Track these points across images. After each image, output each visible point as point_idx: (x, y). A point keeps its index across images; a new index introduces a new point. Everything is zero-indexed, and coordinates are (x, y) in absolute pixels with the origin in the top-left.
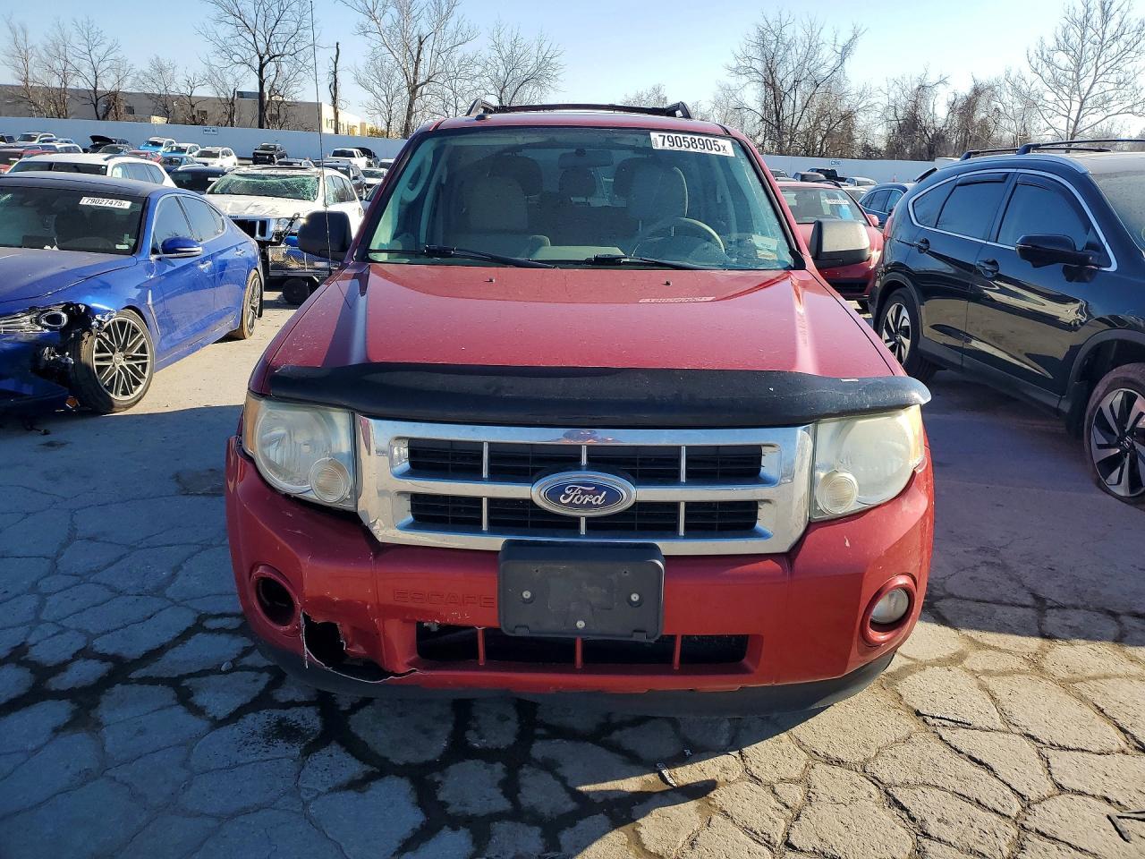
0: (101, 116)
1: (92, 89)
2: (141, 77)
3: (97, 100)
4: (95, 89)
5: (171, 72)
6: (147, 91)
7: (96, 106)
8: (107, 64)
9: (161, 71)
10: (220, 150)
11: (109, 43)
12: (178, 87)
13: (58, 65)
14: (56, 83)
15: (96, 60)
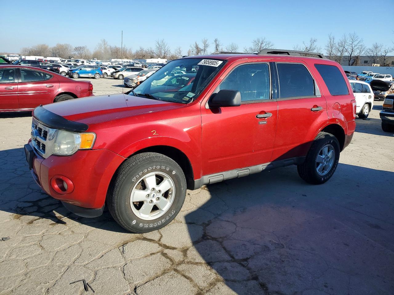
0: (350, 64)
1: (350, 55)
2: (368, 50)
3: (350, 59)
4: (351, 55)
5: (380, 48)
6: (369, 55)
7: (349, 61)
8: (357, 47)
9: (376, 47)
10: (386, 75)
11: (359, 40)
12: (381, 53)
13: (341, 49)
14: (339, 54)
15: (353, 46)
